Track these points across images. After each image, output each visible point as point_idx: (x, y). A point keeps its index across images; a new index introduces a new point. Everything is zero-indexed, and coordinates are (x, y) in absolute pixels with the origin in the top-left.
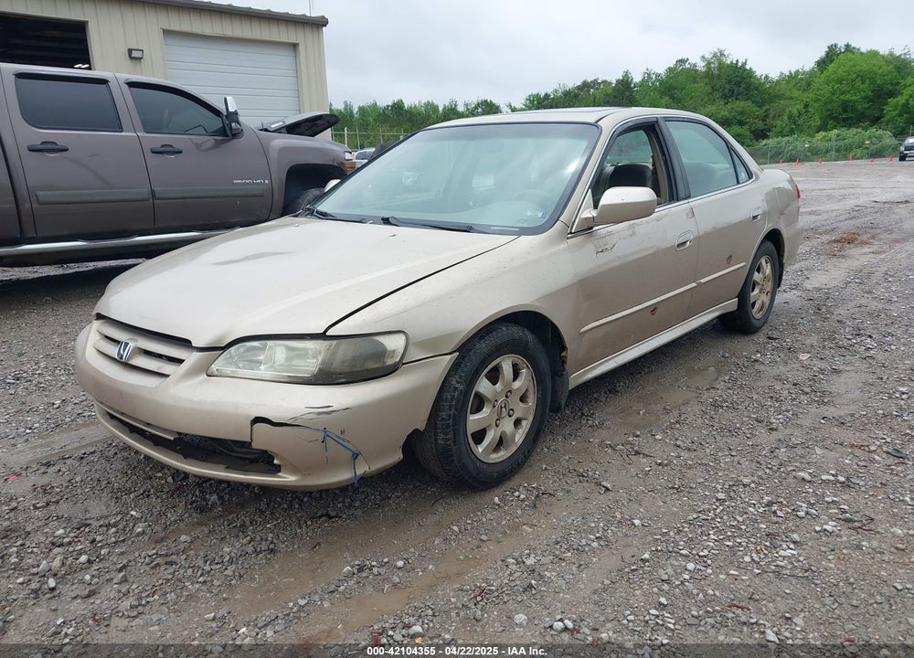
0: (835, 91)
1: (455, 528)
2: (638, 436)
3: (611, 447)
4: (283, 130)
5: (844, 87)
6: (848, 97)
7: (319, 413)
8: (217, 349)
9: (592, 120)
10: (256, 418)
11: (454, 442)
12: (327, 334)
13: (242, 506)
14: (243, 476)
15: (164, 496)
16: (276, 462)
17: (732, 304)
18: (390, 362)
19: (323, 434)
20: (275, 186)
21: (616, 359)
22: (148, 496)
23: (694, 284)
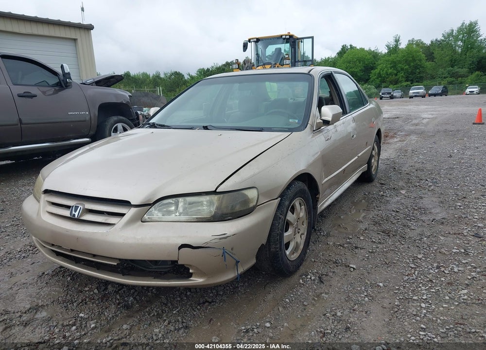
0: (347, 67)
1: (287, 300)
2: (351, 239)
3: (341, 246)
4: (94, 84)
5: (351, 65)
6: (353, 69)
7: (220, 239)
8: (147, 205)
9: (306, 72)
10: (182, 245)
11: (280, 249)
12: (217, 191)
13: (150, 302)
14: (168, 283)
15: (97, 302)
16: (191, 271)
17: (365, 167)
18: (251, 205)
19: (222, 251)
20: (92, 115)
21: (331, 198)
22: (86, 303)
23: (357, 157)
